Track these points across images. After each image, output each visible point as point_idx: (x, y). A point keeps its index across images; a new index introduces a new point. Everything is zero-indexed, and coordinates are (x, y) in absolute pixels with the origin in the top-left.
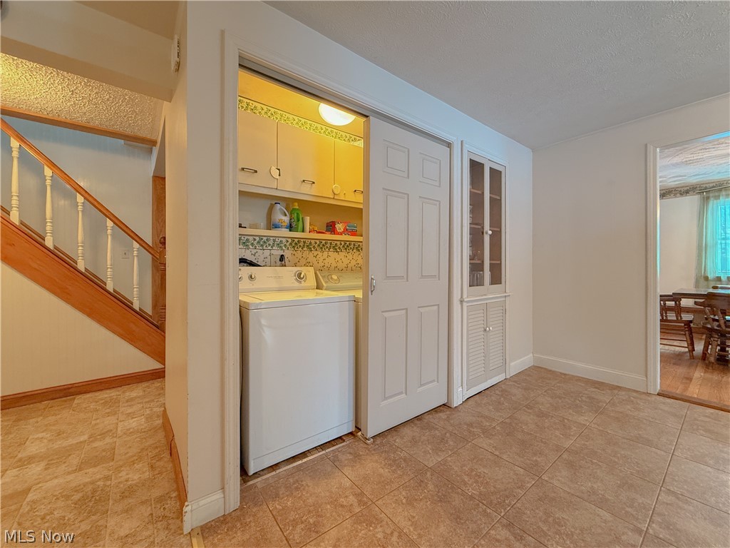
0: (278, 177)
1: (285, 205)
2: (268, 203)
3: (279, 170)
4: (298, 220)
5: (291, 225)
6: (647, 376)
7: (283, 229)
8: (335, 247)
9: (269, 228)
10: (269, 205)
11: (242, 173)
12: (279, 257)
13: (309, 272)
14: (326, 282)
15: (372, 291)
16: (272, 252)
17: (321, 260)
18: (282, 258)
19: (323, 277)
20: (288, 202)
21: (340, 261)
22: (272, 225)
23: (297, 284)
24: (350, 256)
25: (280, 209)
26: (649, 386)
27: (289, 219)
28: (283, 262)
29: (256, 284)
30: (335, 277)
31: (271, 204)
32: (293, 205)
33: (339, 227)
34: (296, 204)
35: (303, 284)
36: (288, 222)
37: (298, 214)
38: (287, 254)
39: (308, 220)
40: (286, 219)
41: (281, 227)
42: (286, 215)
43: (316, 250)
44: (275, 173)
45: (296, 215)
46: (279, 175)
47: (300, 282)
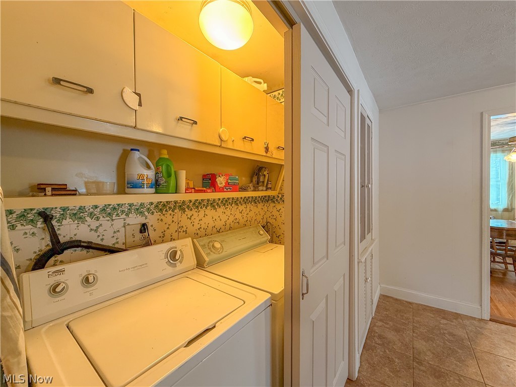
0: (137, 108)
1: (146, 152)
2: (118, 150)
3: (139, 95)
4: (169, 175)
5: (157, 181)
6: (481, 305)
7: (146, 190)
8: (213, 204)
9: (121, 191)
10: (121, 151)
11: (55, 89)
12: (139, 227)
13: (185, 246)
14: (208, 254)
15: (303, 294)
16: (128, 221)
17: (197, 221)
18: (144, 228)
19: (203, 246)
20: (153, 149)
21: (218, 220)
22: (125, 185)
23: (169, 270)
24: (228, 212)
25: (140, 157)
26: (483, 313)
27: (154, 173)
28: (146, 234)
29: (98, 292)
30: (217, 245)
31: (124, 150)
32: (160, 154)
33: (221, 181)
34: (165, 152)
35: (180, 267)
36: (153, 178)
37: (168, 166)
38: (152, 220)
39: (183, 175)
40: (150, 174)
41: (141, 187)
42: (148, 167)
43: (191, 210)
44: (132, 101)
45: (164, 167)
46: (140, 105)
47: (175, 266)
